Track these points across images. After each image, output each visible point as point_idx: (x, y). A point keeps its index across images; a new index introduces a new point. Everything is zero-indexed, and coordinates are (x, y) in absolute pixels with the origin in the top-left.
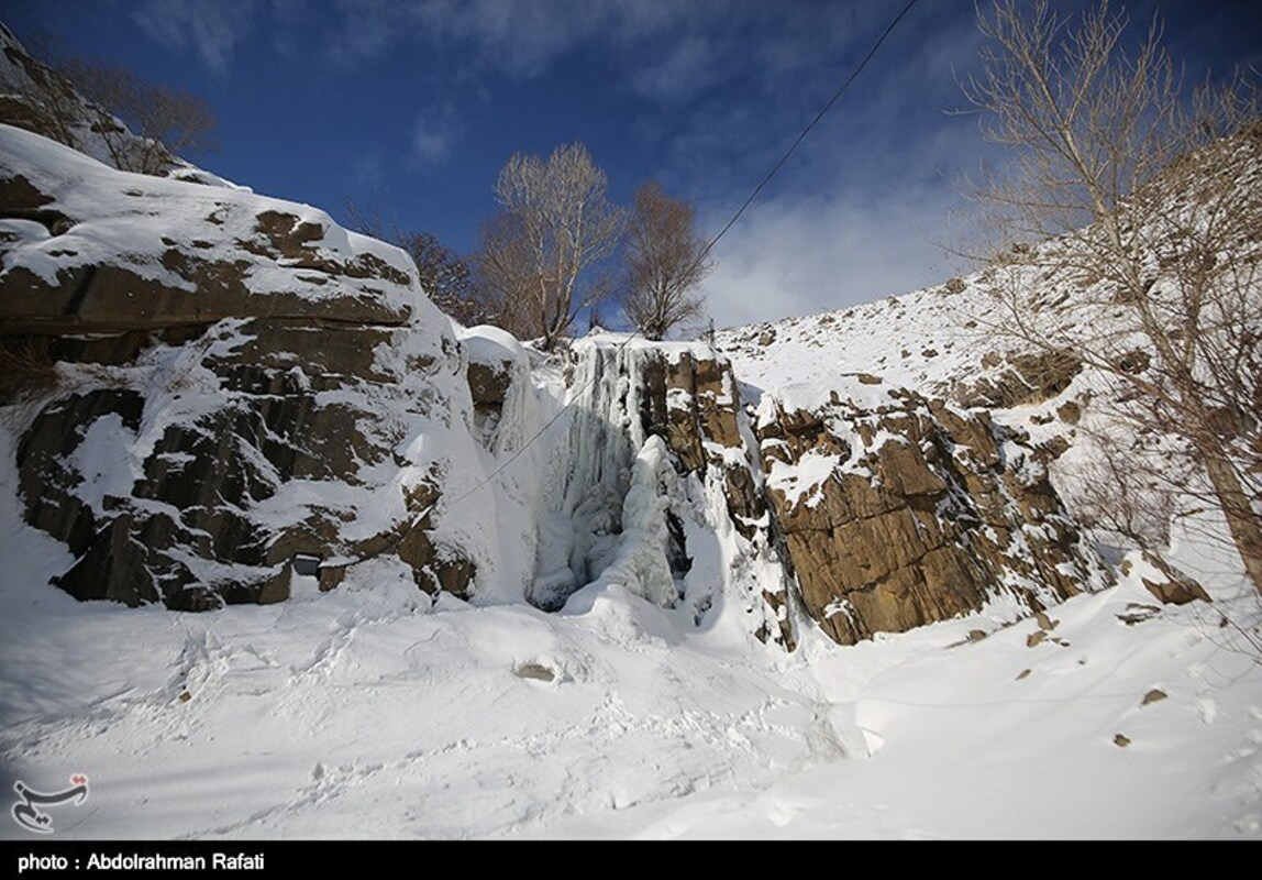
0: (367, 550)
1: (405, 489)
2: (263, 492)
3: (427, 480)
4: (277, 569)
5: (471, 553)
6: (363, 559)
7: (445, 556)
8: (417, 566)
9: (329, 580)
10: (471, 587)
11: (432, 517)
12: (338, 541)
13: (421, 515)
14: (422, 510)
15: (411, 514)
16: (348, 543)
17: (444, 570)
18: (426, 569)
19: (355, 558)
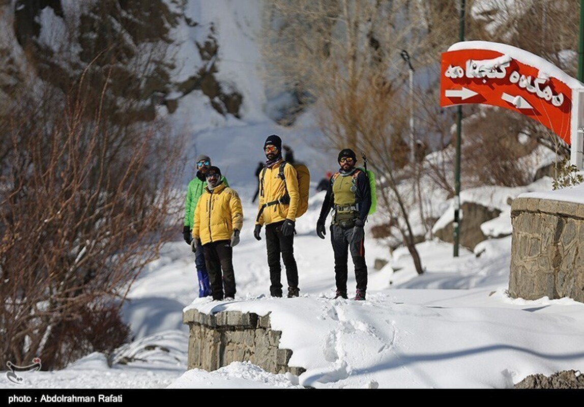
0: (187, 88)
1: (198, 45)
2: (130, 54)
3: (210, 37)
4: (148, 102)
5: (241, 88)
6: (185, 94)
7: (227, 91)
8: (212, 97)
9: (172, 106)
10: (242, 111)
11: (217, 64)
12: (170, 83)
13: (211, 63)
14: (209, 59)
15: (205, 62)
16: (176, 84)
17: (226, 99)
18: (217, 100)
19: (180, 94)
